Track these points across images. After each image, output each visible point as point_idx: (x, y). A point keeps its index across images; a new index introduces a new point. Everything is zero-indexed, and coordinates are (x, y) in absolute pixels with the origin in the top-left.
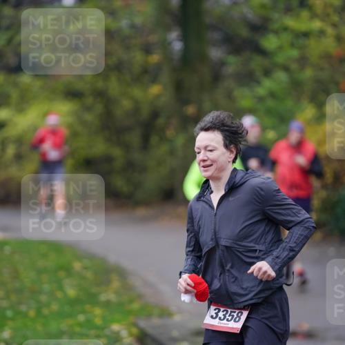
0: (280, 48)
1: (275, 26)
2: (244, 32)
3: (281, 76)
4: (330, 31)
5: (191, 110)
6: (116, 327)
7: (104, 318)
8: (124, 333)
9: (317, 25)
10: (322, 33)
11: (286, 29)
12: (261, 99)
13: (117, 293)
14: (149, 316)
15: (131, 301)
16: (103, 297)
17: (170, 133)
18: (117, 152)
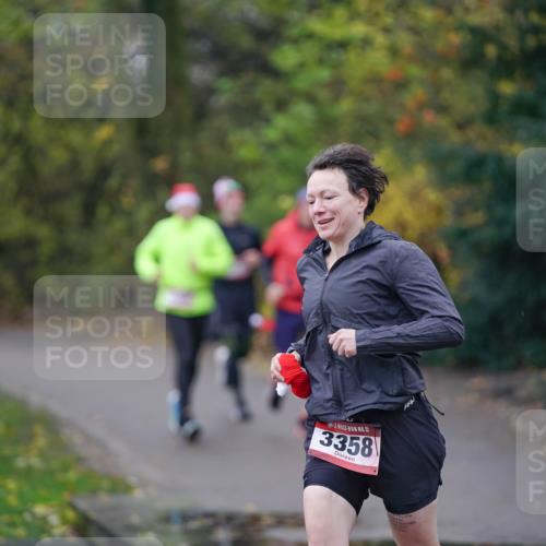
0: (302, 66)
1: (295, 32)
2: (246, 42)
3: (303, 110)
4: (380, 39)
5: (160, 164)
6: (40, 509)
7: (21, 495)
8: (54, 519)
9: (359, 29)
10: (366, 42)
11: (310, 36)
12: (271, 147)
13: (42, 455)
14: (94, 492)
15: (65, 469)
16: (21, 463)
17: (127, 201)
18: (43, 231)
